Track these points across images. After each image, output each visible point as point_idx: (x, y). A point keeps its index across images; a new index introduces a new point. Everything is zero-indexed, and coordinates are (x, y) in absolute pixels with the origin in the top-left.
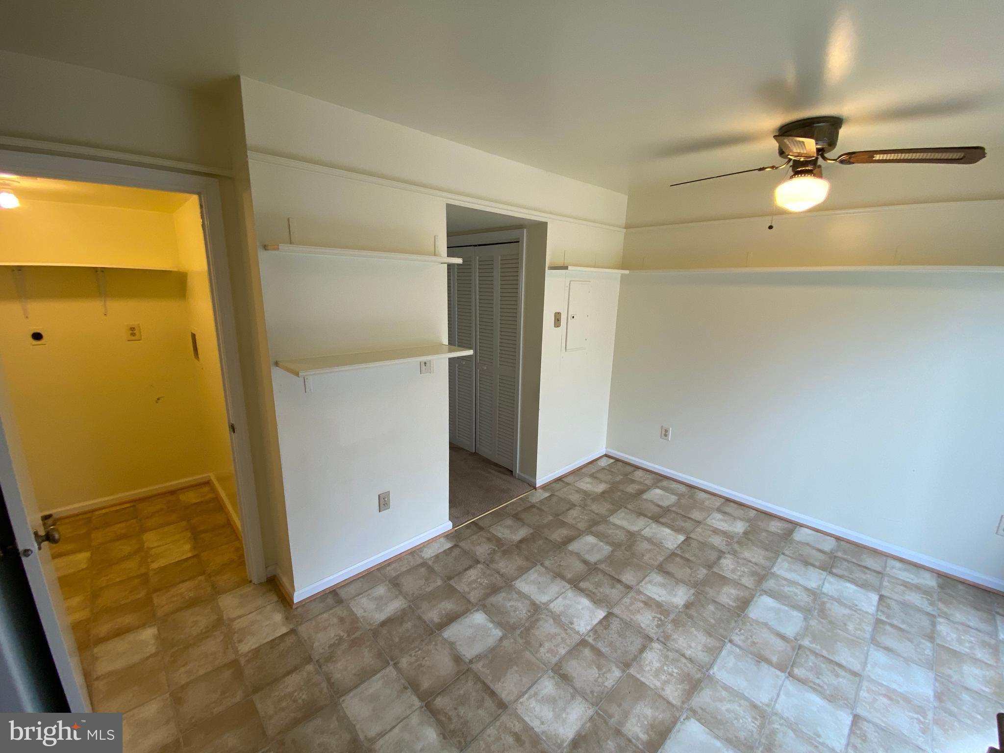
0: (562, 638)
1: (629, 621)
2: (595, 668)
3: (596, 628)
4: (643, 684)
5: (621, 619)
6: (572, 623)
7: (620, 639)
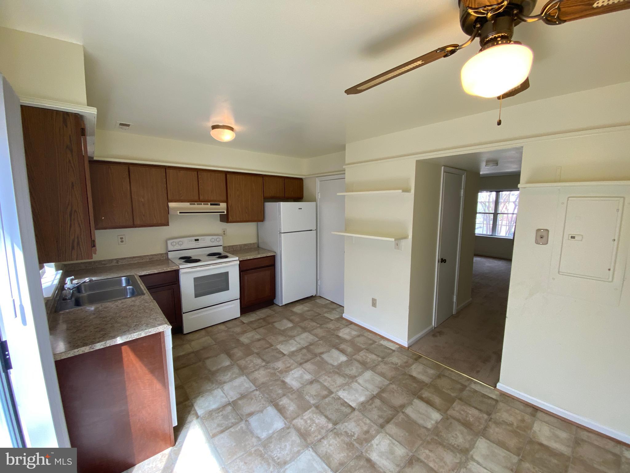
0: (334, 385)
1: (349, 417)
2: (316, 394)
3: (342, 400)
4: (306, 411)
5: (350, 414)
6: (344, 390)
7: (334, 409)
